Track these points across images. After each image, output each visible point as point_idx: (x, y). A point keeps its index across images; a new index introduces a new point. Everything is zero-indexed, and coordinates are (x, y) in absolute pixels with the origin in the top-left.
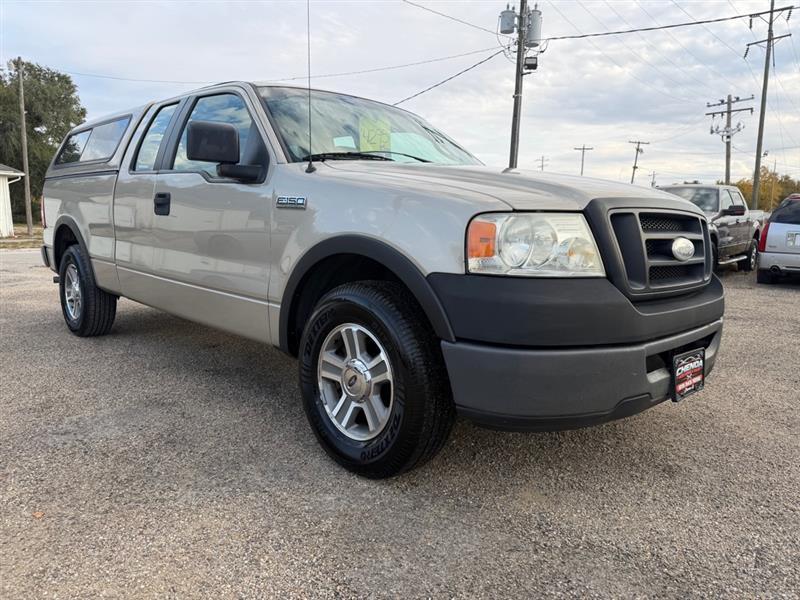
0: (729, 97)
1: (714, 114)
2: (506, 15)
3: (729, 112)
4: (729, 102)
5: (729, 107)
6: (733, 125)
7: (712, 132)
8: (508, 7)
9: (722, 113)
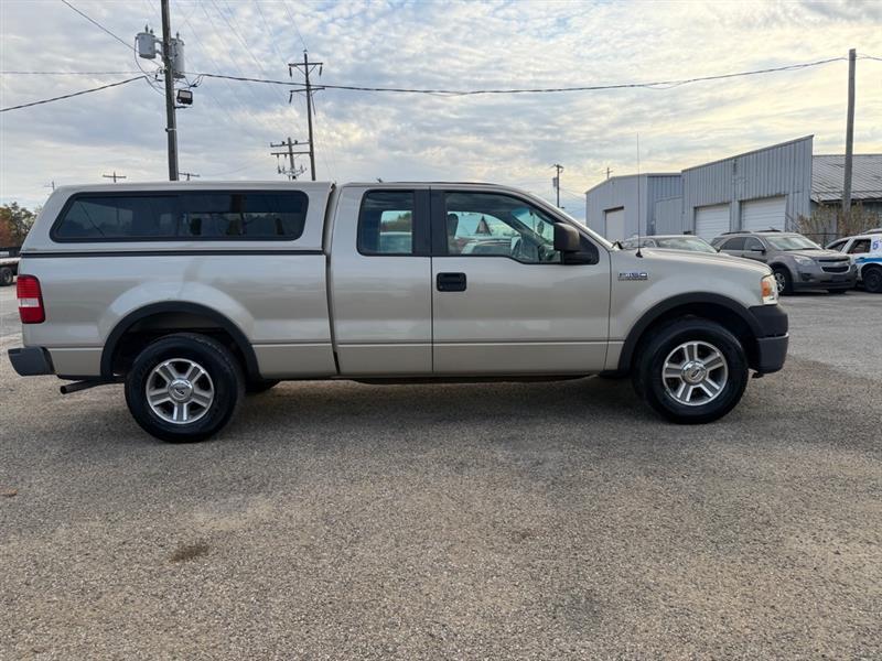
0: (289, 139)
1: (278, 154)
2: (145, 38)
3: (291, 154)
4: (290, 145)
5: (291, 149)
6: (297, 167)
7: (280, 172)
8: (147, 29)
9: (285, 154)
